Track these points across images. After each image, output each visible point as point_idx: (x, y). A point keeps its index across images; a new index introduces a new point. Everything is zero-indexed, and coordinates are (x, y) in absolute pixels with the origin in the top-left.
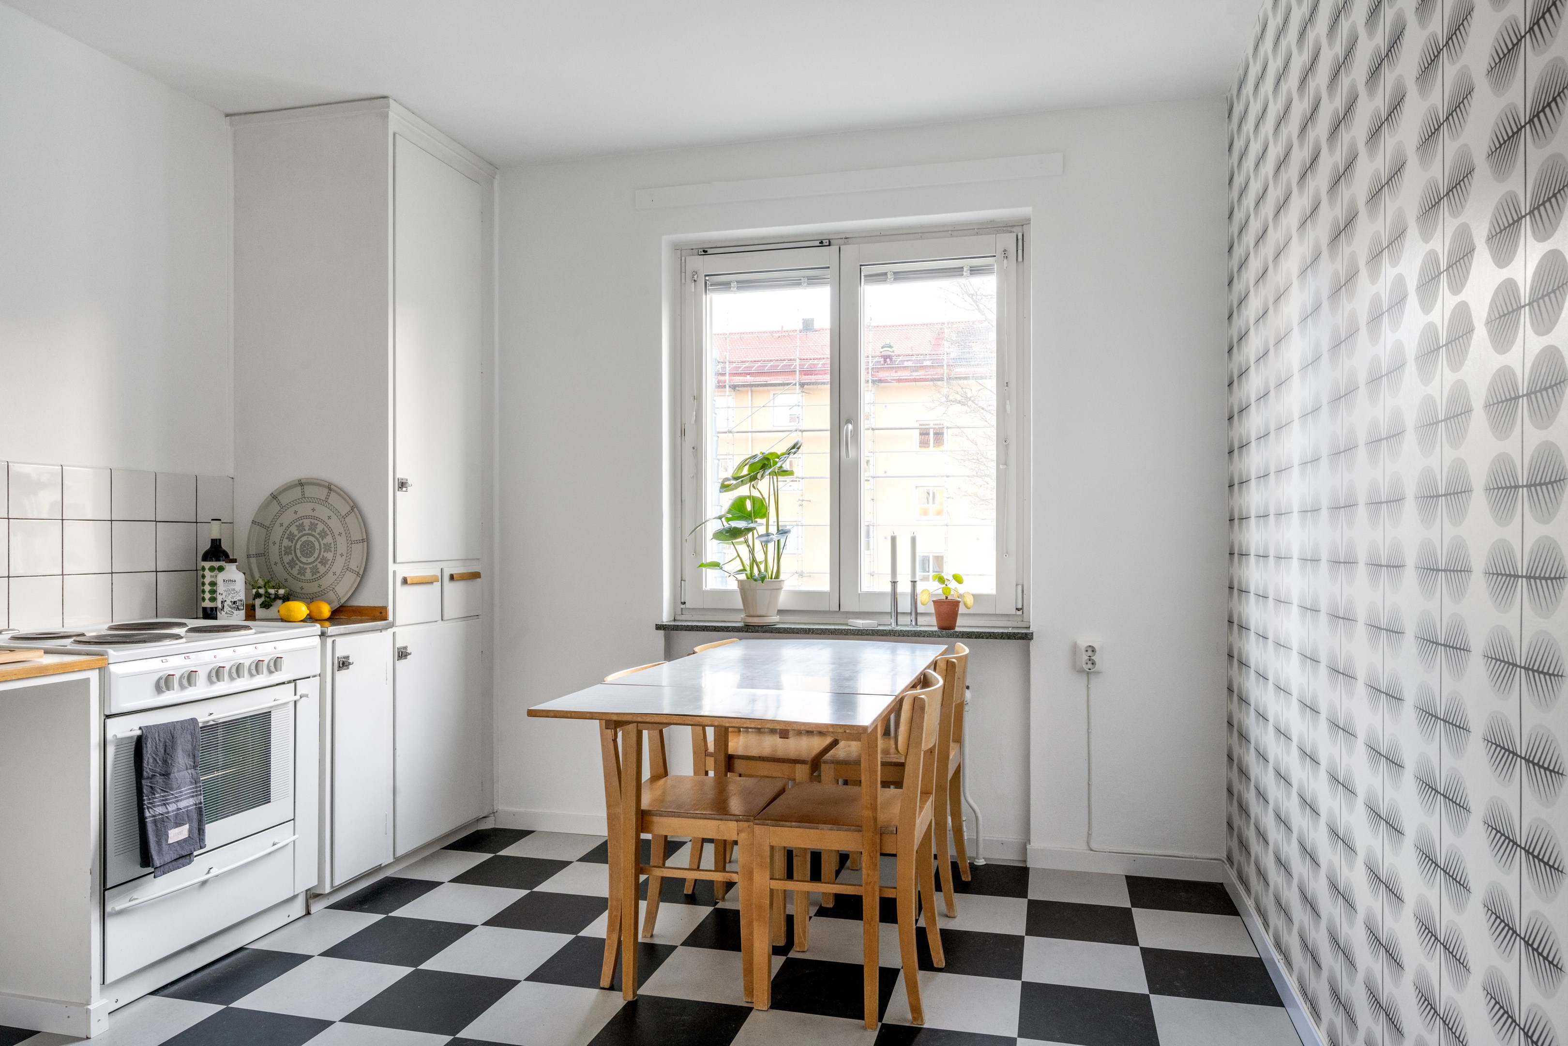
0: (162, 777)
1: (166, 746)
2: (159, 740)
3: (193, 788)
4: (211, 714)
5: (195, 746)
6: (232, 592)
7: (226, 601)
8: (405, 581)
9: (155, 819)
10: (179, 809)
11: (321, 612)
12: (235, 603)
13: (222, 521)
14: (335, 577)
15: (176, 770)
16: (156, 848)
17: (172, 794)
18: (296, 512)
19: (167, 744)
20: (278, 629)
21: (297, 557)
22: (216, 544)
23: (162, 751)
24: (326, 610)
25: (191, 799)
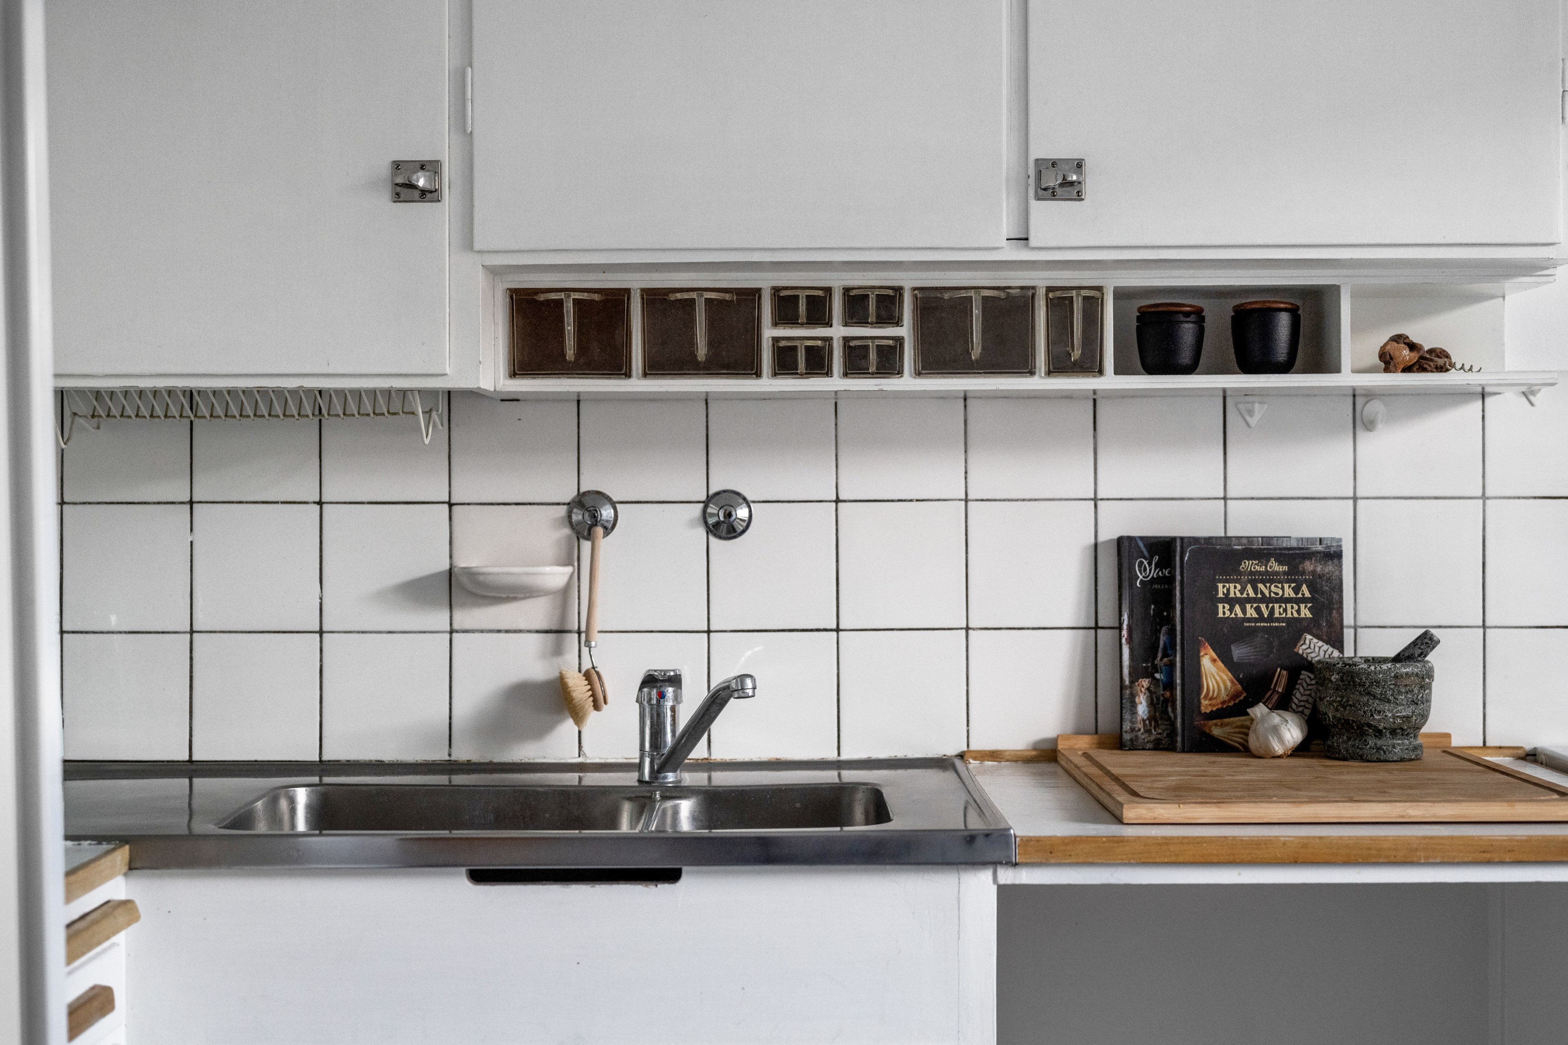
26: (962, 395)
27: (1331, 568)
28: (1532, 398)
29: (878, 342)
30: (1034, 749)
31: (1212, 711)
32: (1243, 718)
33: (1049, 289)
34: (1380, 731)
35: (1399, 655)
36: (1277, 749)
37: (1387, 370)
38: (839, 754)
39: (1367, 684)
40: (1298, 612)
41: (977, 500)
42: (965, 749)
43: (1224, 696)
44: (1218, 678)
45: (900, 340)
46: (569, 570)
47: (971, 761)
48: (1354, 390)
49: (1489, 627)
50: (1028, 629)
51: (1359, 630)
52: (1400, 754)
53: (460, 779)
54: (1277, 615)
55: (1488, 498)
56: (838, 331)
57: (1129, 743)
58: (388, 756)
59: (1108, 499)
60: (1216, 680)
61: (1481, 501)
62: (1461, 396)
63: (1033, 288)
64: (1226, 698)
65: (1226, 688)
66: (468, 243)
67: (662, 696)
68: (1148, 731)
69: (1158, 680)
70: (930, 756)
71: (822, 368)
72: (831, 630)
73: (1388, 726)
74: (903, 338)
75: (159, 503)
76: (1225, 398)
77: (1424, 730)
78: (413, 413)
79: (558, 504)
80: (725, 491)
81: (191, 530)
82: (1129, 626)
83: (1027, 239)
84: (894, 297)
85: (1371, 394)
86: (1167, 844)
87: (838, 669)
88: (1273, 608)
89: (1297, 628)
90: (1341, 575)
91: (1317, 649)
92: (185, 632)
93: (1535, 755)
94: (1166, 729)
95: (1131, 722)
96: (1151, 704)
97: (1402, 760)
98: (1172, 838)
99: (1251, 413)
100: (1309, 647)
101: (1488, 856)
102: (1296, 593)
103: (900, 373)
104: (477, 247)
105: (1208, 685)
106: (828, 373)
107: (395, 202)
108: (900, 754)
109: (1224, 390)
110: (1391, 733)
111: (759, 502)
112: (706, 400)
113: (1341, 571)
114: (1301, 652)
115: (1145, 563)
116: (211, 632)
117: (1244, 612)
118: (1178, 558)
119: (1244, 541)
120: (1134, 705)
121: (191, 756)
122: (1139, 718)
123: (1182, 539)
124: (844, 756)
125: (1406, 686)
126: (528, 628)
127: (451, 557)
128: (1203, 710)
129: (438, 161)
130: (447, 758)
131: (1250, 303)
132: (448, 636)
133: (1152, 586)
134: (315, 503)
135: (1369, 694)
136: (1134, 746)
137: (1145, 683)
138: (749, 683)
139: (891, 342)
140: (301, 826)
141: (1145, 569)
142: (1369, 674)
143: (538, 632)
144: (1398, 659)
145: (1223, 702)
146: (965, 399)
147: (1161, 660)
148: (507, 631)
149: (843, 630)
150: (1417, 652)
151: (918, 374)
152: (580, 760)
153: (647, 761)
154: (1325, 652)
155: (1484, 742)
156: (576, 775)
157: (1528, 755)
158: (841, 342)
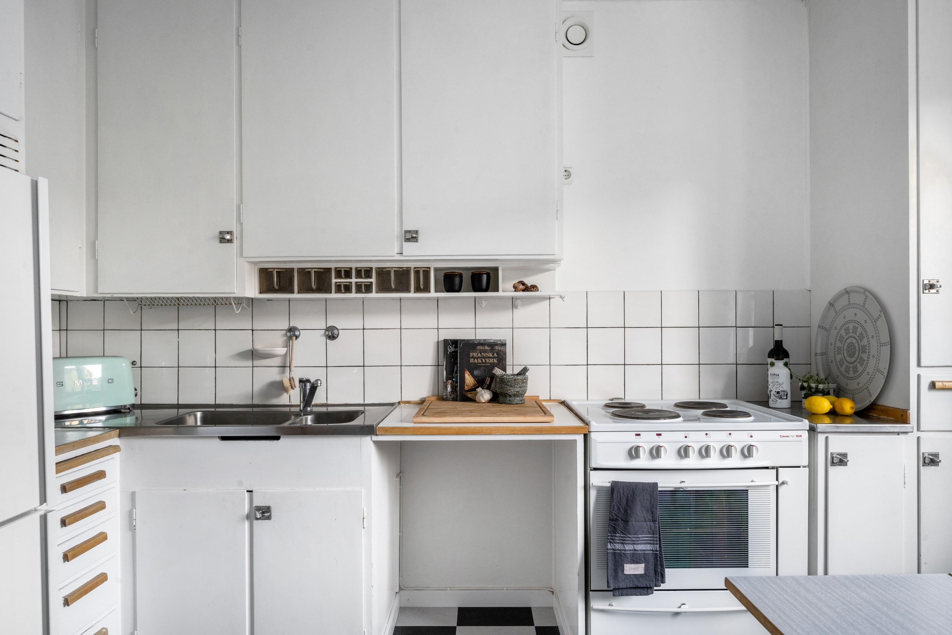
0: (623, 522)
1: (628, 499)
2: (623, 494)
3: (651, 537)
4: (683, 482)
5: (653, 505)
6: (776, 384)
7: (772, 391)
8: (933, 386)
9: (614, 552)
10: (635, 550)
11: (842, 408)
12: (778, 392)
13: (783, 326)
14: (869, 376)
15: (634, 520)
16: (613, 574)
17: (630, 537)
18: (844, 317)
19: (629, 498)
20: (785, 420)
21: (844, 357)
22: (778, 344)
23: (625, 502)
24: (848, 406)
25: (649, 546)
26: (400, 298)
27: (503, 348)
28: (563, 299)
29: (364, 283)
30: (420, 400)
31: (468, 390)
32: (475, 392)
33: (415, 268)
34: (510, 395)
35: (518, 373)
36: (482, 400)
37: (515, 291)
38: (364, 402)
39: (506, 382)
40: (493, 361)
41: (404, 329)
42: (401, 400)
43: (471, 385)
44: (470, 380)
45: (371, 283)
46: (286, 349)
47: (402, 404)
48: (512, 297)
49: (551, 365)
50: (419, 366)
51: (514, 366)
52: (516, 402)
53: (255, 409)
54: (487, 362)
55: (551, 328)
56: (354, 280)
57: (445, 399)
58: (235, 403)
59: (442, 328)
60: (469, 381)
61: (549, 329)
62: (543, 298)
63: (410, 268)
64: (472, 386)
65: (472, 383)
66: (241, 255)
67: (305, 385)
68: (451, 395)
69: (454, 381)
70: (390, 402)
71: (349, 291)
72: (362, 366)
73: (512, 394)
74: (372, 282)
75: (169, 330)
76: (475, 299)
77: (525, 395)
78: (231, 304)
79: (283, 330)
80: (331, 326)
81: (178, 338)
82: (446, 365)
83: (402, 253)
84: (370, 270)
85: (517, 298)
86: (420, 429)
87: (364, 377)
88: (486, 360)
89: (493, 366)
90: (506, 350)
91: (499, 372)
92: (177, 367)
93: (564, 402)
94: (456, 395)
95: (446, 393)
96: (452, 387)
97: (517, 404)
98: (422, 427)
99: (482, 303)
100: (496, 371)
101: (514, 432)
102: (493, 355)
103: (372, 292)
104: (244, 256)
105: (467, 382)
106: (351, 292)
107: (220, 243)
108: (382, 402)
109: (475, 297)
110: (514, 396)
111: (341, 329)
112: (326, 300)
113: (506, 349)
114: (494, 372)
115: (451, 347)
116: (184, 367)
117: (478, 361)
118: (459, 346)
119: (478, 340)
120: (447, 388)
121: (178, 403)
122: (448, 392)
123: (460, 340)
124: (366, 403)
125: (517, 382)
126: (275, 366)
127: (253, 345)
128: (465, 389)
129: (232, 231)
130: (252, 403)
131: (475, 272)
132: (252, 368)
133: (452, 353)
134: (213, 330)
135: (507, 385)
136: (446, 400)
137: (450, 381)
138: (319, 382)
139: (369, 283)
140: (199, 423)
141: (451, 349)
142: (507, 379)
143: (278, 367)
144: (517, 375)
145: (471, 387)
146: (400, 300)
147: (455, 375)
148: (269, 367)
149: (365, 366)
150: (523, 372)
151: (377, 292)
152: (290, 404)
153: (302, 404)
154: (501, 372)
155: (550, 398)
156: (289, 408)
157: (562, 402)
158: (355, 283)
